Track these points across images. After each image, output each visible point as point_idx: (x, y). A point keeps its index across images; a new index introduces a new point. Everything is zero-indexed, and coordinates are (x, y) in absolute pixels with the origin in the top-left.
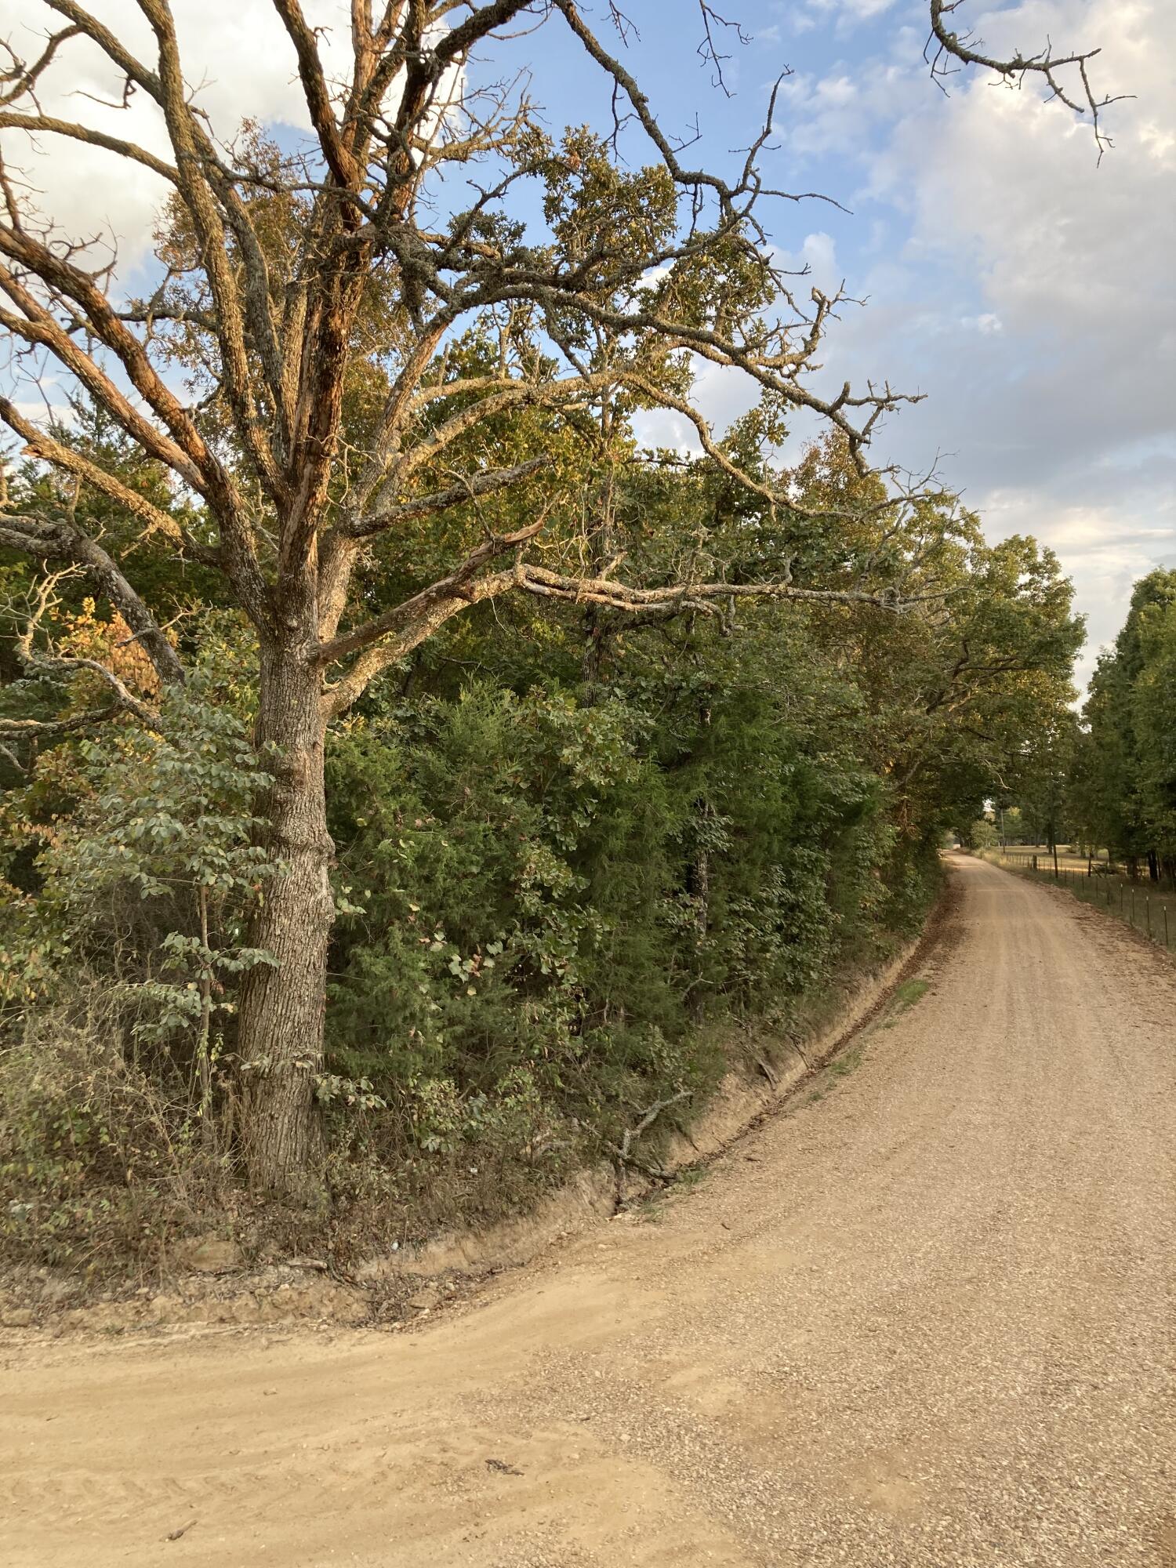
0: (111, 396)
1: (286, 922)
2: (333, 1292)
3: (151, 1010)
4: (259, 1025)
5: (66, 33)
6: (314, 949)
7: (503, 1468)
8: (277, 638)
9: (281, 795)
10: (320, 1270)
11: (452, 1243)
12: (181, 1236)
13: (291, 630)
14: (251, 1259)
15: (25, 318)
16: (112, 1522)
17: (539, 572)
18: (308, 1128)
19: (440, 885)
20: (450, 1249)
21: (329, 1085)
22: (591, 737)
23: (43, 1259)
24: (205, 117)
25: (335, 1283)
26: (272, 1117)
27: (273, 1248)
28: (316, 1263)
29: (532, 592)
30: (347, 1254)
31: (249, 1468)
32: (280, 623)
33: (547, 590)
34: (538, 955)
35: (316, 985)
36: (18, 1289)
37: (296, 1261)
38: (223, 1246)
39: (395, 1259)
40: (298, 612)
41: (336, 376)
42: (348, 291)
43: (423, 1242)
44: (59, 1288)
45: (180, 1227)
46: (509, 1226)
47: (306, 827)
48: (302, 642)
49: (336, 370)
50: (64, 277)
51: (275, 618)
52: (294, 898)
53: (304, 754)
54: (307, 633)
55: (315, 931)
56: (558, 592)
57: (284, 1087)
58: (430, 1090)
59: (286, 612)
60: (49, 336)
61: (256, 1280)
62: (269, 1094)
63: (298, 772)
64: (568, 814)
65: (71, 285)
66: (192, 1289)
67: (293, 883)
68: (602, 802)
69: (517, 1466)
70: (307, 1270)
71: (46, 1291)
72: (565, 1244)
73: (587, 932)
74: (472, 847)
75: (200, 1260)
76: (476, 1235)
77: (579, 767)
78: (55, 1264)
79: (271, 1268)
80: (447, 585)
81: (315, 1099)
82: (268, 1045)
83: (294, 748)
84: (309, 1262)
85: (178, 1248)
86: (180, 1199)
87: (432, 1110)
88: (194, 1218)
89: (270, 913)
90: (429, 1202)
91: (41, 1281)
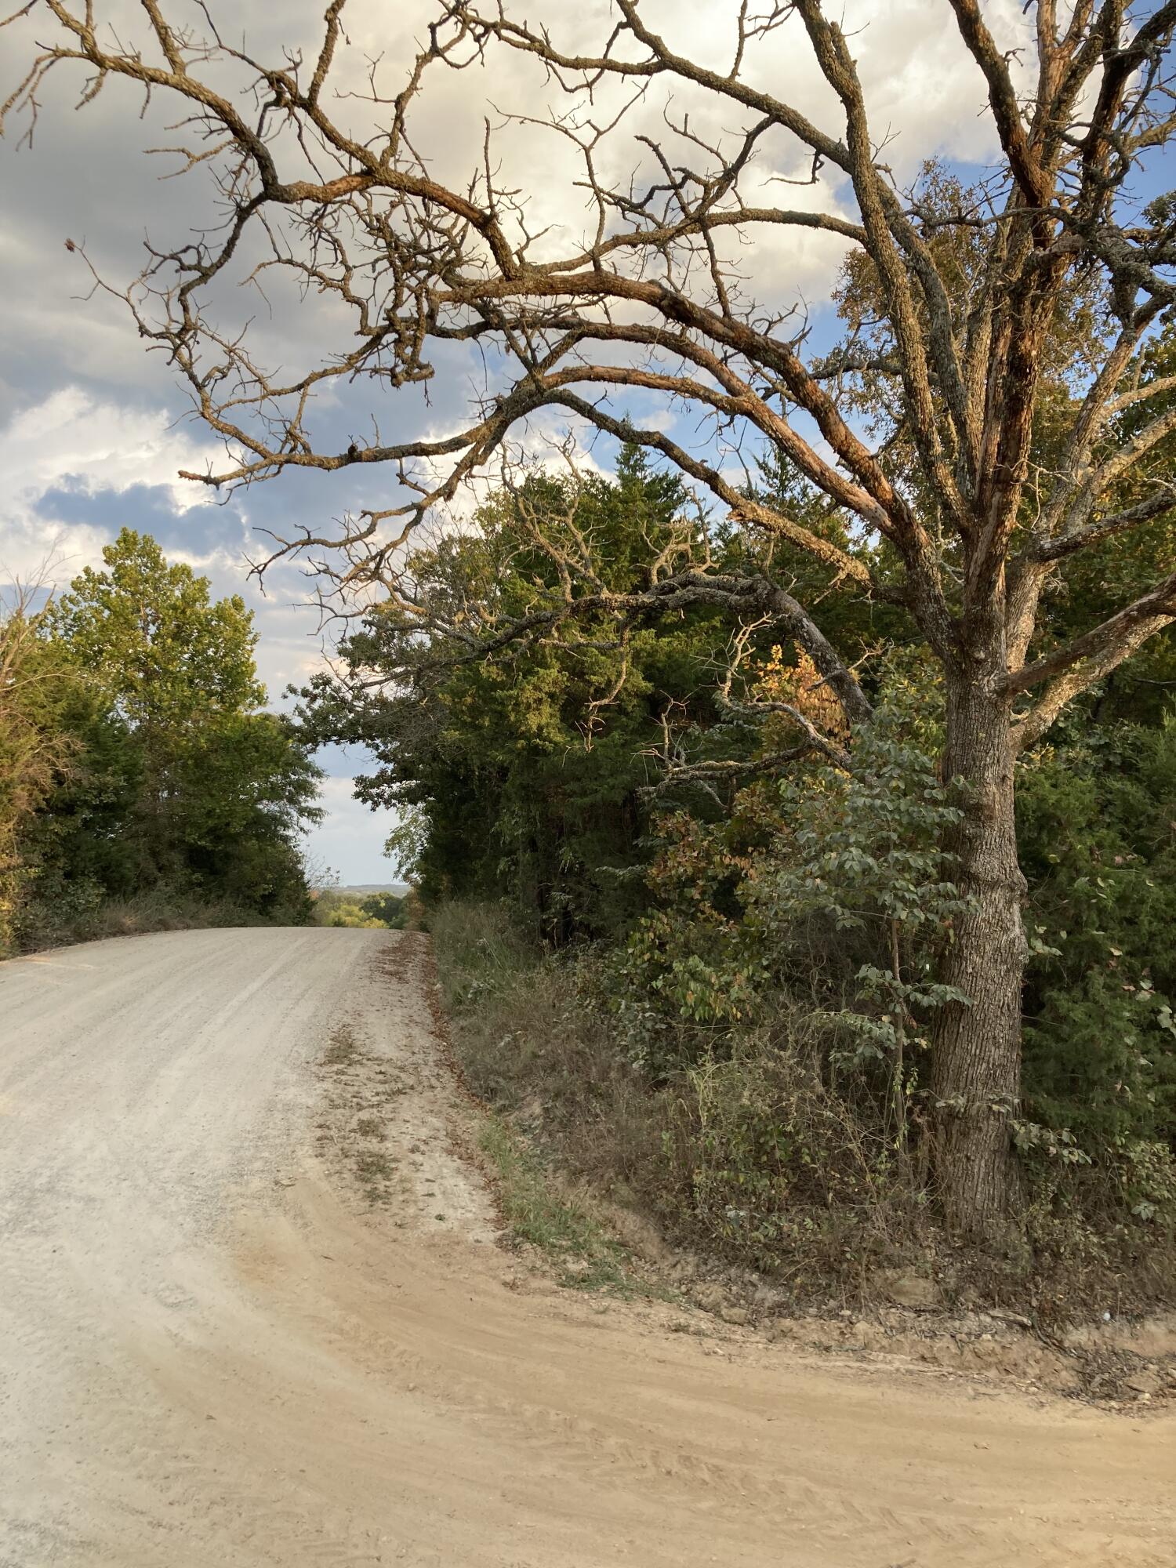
0: (803, 453)
1: (978, 960)
2: (1039, 1353)
3: (847, 1038)
4: (953, 1062)
5: (761, 128)
6: (1009, 991)
8: (963, 671)
9: (970, 830)
10: (1023, 1326)
11: (1173, 1324)
12: (880, 1266)
13: (979, 662)
14: (951, 1302)
15: (729, 395)
16: (833, 1538)
18: (1006, 1175)
19: (1145, 928)
20: (1171, 1332)
21: (1028, 1133)
23: (755, 1265)
24: (888, 171)
25: (1041, 1343)
26: (968, 1159)
27: (973, 1294)
28: (1019, 1318)
30: (1052, 1314)
31: (965, 1520)
32: (966, 655)
35: (1011, 1028)
36: (734, 1288)
37: (997, 1312)
38: (922, 1283)
39: (1107, 1331)
40: (986, 644)
41: (1026, 400)
42: (1039, 310)
43: (1139, 1317)
44: (770, 1295)
45: (879, 1257)
47: (996, 863)
48: (989, 674)
49: (1026, 393)
50: (766, 351)
51: (962, 651)
52: (985, 935)
53: (993, 788)
54: (995, 665)
55: (1008, 971)
57: (980, 1129)
58: (1139, 1150)
59: (973, 644)
60: (750, 407)
61: (957, 1324)
62: (965, 1134)
63: (988, 806)
65: (772, 357)
66: (893, 1320)
67: (984, 920)
70: (1010, 1324)
71: (758, 1295)
75: (899, 1292)
78: (766, 1272)
79: (971, 1314)
80: (1150, 602)
81: (1013, 1146)
82: (962, 1085)
83: (983, 783)
84: (1012, 1316)
85: (878, 1277)
86: (878, 1228)
87: (1144, 1173)
88: (893, 1249)
89: (961, 950)
90: (1144, 1274)
91: (754, 1285)
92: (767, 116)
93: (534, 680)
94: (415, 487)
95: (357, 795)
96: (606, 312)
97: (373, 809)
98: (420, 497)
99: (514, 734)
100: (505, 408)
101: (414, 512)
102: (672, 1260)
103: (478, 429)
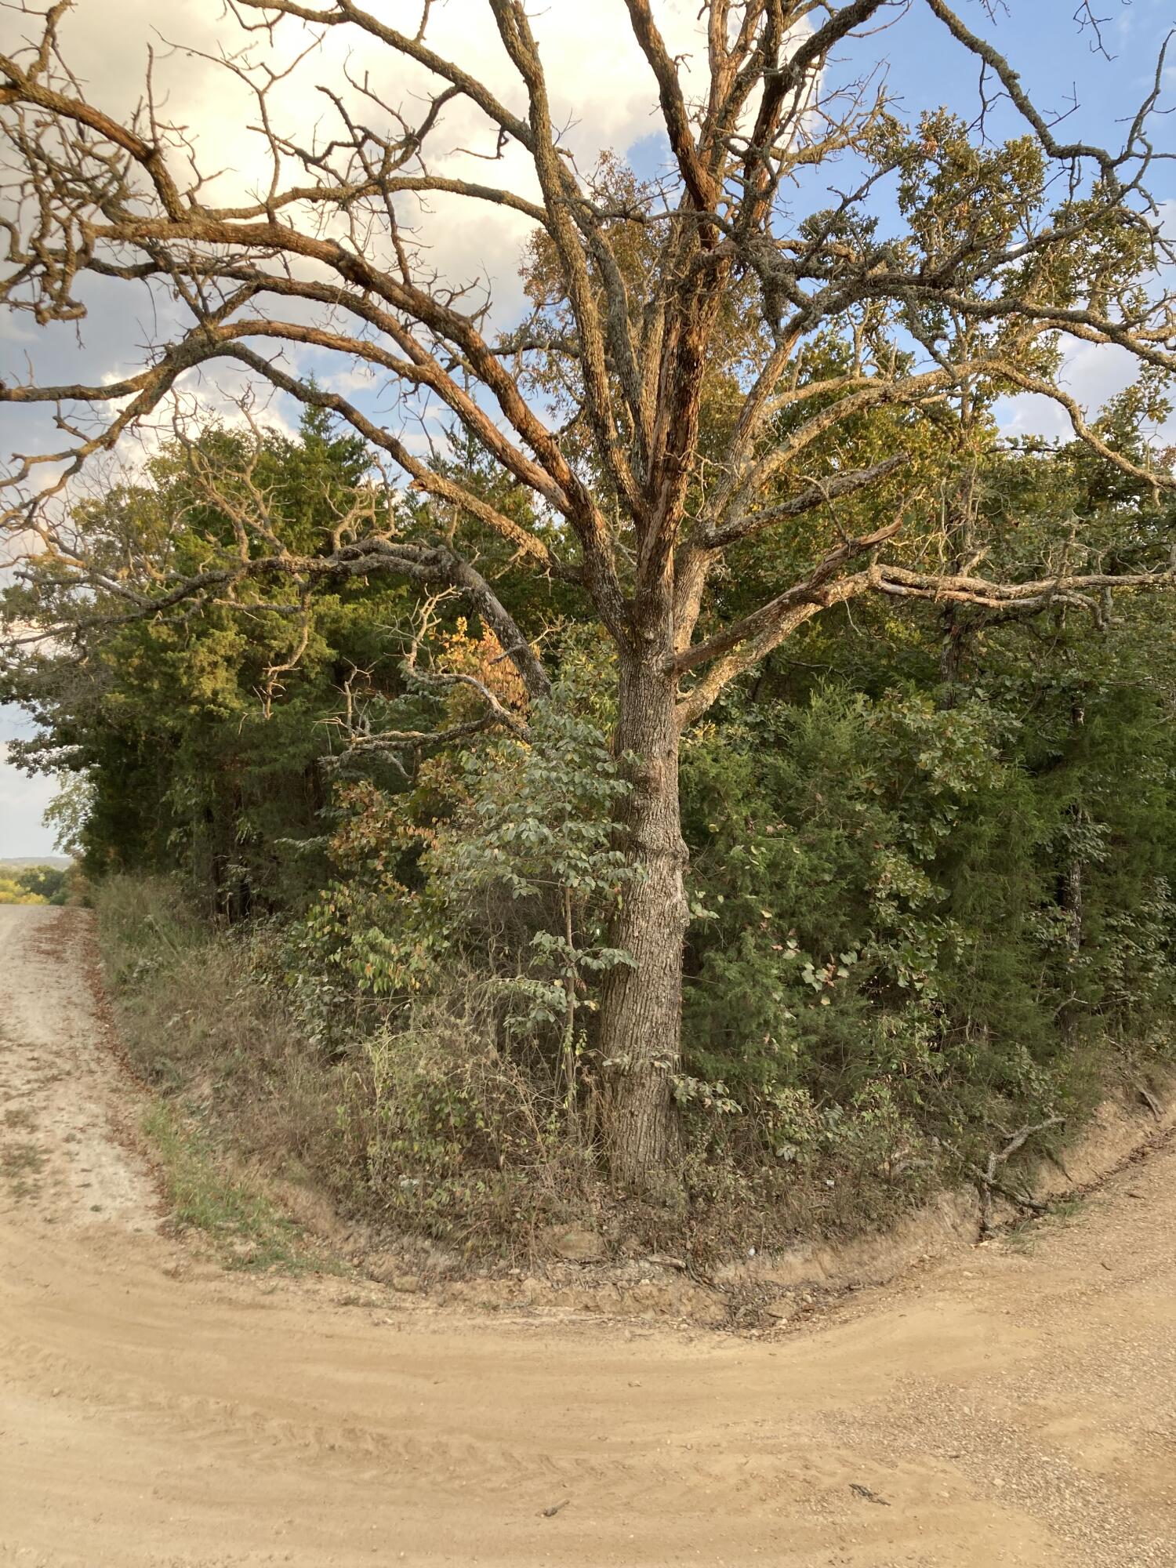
0: (485, 428)
1: (644, 924)
2: (692, 1292)
3: (521, 1003)
4: (620, 1022)
5: (447, 96)
6: (671, 953)
7: (865, 1493)
8: (634, 651)
9: (638, 802)
10: (679, 1269)
11: (808, 1254)
12: (548, 1223)
13: (648, 642)
14: (613, 1251)
15: (412, 363)
16: (492, 1490)
17: (895, 572)
18: (666, 1128)
19: (792, 891)
20: (807, 1260)
21: (686, 1087)
22: (951, 741)
23: (427, 1231)
24: (570, 156)
25: (693, 1283)
26: (632, 1114)
27: (634, 1242)
28: (675, 1261)
29: (888, 592)
30: (703, 1255)
31: (618, 1456)
32: (638, 636)
33: (904, 590)
34: (895, 968)
35: (673, 987)
36: (407, 1257)
37: (655, 1258)
38: (588, 1236)
39: (752, 1265)
40: (654, 625)
41: (693, 392)
42: (706, 307)
43: (780, 1250)
44: (442, 1260)
45: (548, 1214)
46: (867, 1242)
47: (661, 832)
48: (658, 654)
49: (693, 387)
50: (447, 323)
51: (633, 631)
52: (652, 901)
53: (659, 762)
54: (663, 645)
55: (671, 934)
56: (915, 591)
57: (643, 1085)
58: (785, 1097)
59: (643, 625)
60: (432, 377)
61: (619, 1272)
62: (630, 1091)
63: (654, 779)
64: (925, 822)
65: (451, 329)
66: (560, 1275)
67: (649, 886)
68: (962, 809)
69: (882, 1496)
70: (666, 1267)
71: (430, 1262)
72: (927, 1267)
73: (947, 945)
74: (824, 855)
75: (566, 1247)
76: (832, 1248)
77: (938, 773)
78: (438, 1238)
79: (632, 1262)
80: (801, 591)
81: (673, 1100)
82: (627, 1044)
83: (651, 757)
84: (668, 1259)
85: (546, 1234)
86: (547, 1186)
87: (787, 1118)
88: (561, 1206)
89: (628, 915)
90: (784, 1210)
92: (453, 84)
93: (208, 642)
94: (74, 432)
95: (12, 760)
96: (286, 267)
97: (30, 776)
98: (78, 444)
99: (186, 699)
100: (175, 356)
101: (74, 459)
102: (344, 1233)
103: (145, 376)
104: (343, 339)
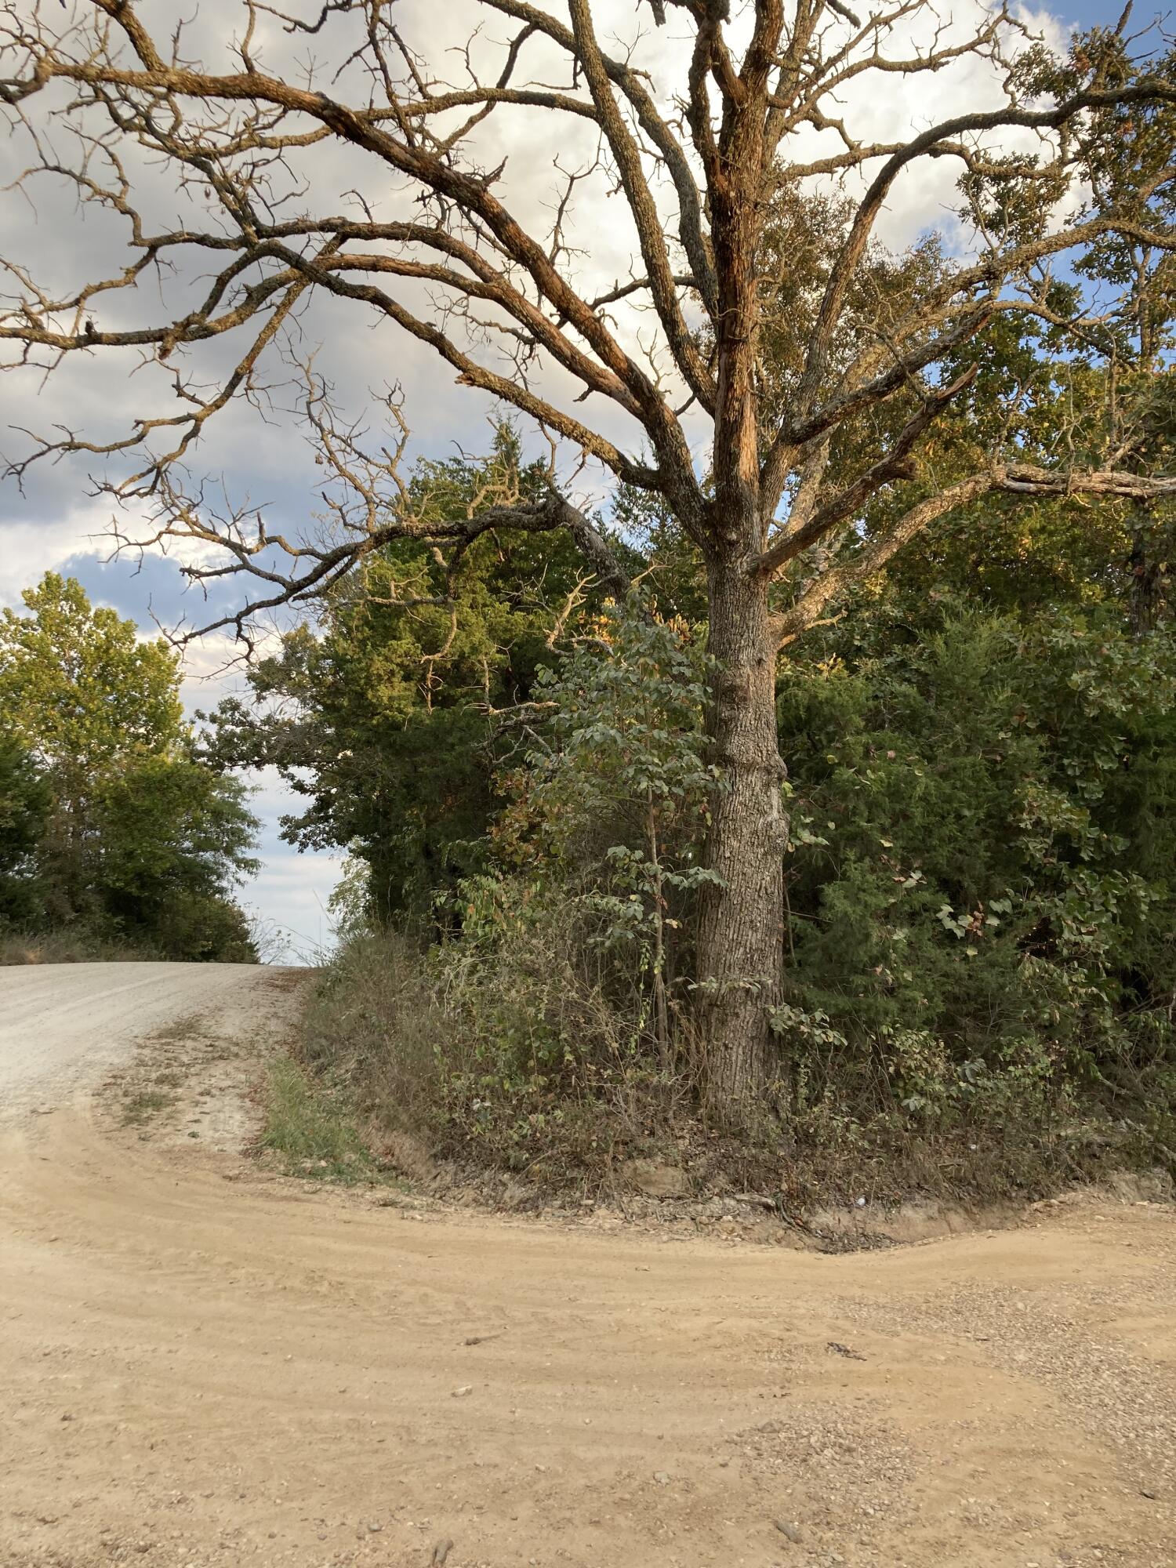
0: (554, 337)
1: (735, 844)
2: (781, 1233)
3: (599, 921)
4: (712, 950)
5: (524, 35)
6: (768, 876)
7: (846, 1352)
8: (718, 554)
9: (726, 714)
10: (768, 1207)
11: (933, 1211)
12: (630, 1157)
13: (732, 544)
14: (698, 1186)
15: (479, 280)
16: (424, 1324)
17: (1023, 469)
18: (764, 1063)
19: (918, 821)
20: (931, 1218)
21: (783, 1016)
22: (1108, 659)
23: (506, 1167)
24: (647, 77)
25: (785, 1224)
26: (726, 1047)
27: (722, 1180)
28: (764, 1200)
29: (1014, 491)
30: (800, 1196)
31: (581, 1313)
32: (718, 537)
33: (1032, 487)
34: (1059, 918)
35: (770, 912)
36: (485, 1190)
37: (745, 1197)
38: (671, 1171)
39: (859, 1215)
40: (737, 524)
41: (734, 247)
43: (896, 1203)
45: (630, 1148)
46: (1012, 1209)
47: (751, 745)
48: (742, 555)
49: (733, 241)
50: (458, 186)
51: (715, 534)
52: (743, 819)
53: (747, 670)
54: (748, 546)
55: (765, 854)
56: (1046, 487)
57: (737, 1015)
58: (910, 1041)
59: (724, 526)
60: (500, 292)
61: (700, 1207)
62: (723, 1022)
63: (741, 687)
64: (1089, 756)
65: (465, 193)
66: (636, 1207)
67: (741, 803)
68: (1130, 740)
69: (864, 1354)
70: (754, 1206)
71: (507, 1195)
72: (1054, 1212)
73: (1128, 902)
74: (958, 784)
75: (648, 1183)
76: (966, 1210)
77: (1093, 693)
79: (716, 1198)
80: (884, 465)
81: (771, 1031)
82: (721, 971)
83: (737, 665)
84: (757, 1197)
85: (627, 1170)
86: (629, 1120)
87: (912, 1064)
88: (646, 1142)
89: (719, 835)
90: (906, 1163)
91: (504, 1185)
92: (527, 24)
93: (384, 651)
94: (193, 399)
95: (284, 836)
96: (367, 211)
97: (301, 851)
98: (196, 409)
100: (255, 295)
101: (192, 422)
104: (411, 264)
